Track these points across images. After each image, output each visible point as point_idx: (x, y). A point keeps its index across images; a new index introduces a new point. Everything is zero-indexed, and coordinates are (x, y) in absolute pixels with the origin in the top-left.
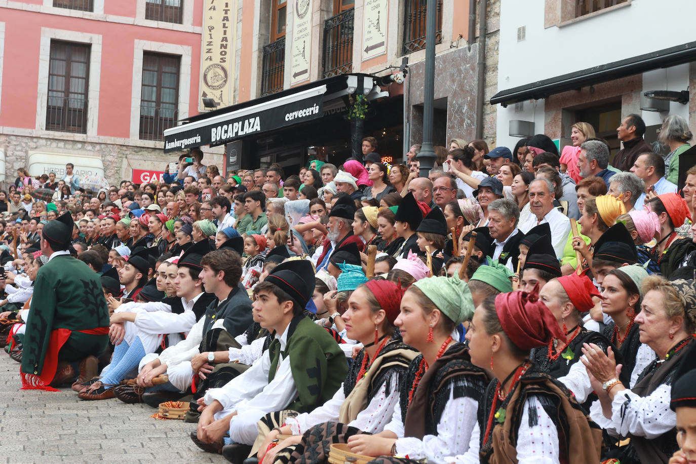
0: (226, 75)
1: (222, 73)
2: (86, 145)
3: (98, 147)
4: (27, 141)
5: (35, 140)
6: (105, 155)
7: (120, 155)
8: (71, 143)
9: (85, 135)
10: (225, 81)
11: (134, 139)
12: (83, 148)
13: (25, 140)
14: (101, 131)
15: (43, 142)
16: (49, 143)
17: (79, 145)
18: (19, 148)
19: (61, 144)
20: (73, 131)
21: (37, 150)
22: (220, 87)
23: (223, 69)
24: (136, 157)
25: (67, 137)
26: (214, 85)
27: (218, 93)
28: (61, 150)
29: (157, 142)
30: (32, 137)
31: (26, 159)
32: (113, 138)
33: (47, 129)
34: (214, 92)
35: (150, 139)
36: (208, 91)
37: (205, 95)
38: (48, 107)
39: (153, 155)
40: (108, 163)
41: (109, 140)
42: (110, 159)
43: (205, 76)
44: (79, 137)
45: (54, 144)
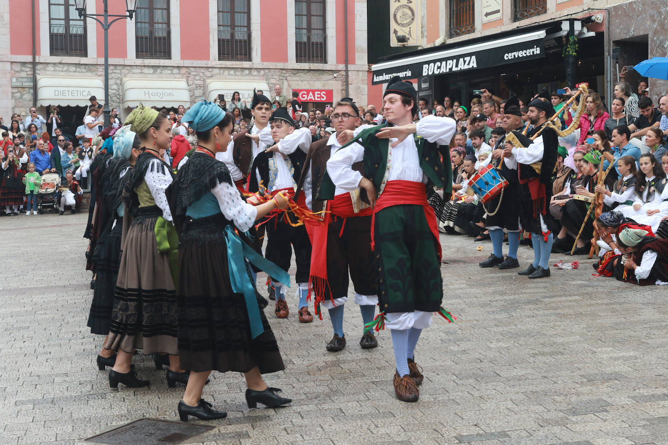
0: (413, 14)
1: (409, 13)
2: (252, 71)
3: (262, 72)
4: (204, 71)
5: (210, 70)
6: (269, 79)
7: (281, 78)
8: (240, 70)
9: (251, 62)
10: (413, 19)
11: (292, 62)
12: (250, 74)
13: (202, 70)
14: (264, 58)
15: (217, 71)
16: (222, 71)
17: (247, 72)
18: (198, 78)
19: (232, 72)
20: (241, 60)
21: (213, 78)
22: (409, 24)
23: (410, 9)
24: (294, 78)
25: (237, 65)
26: (403, 23)
27: (407, 29)
28: (232, 77)
29: (311, 64)
30: (208, 68)
31: (204, 87)
32: (274, 63)
33: (219, 59)
34: (404, 29)
35: (305, 62)
36: (398, 28)
37: (395, 32)
38: (219, 40)
39: (308, 76)
40: (272, 85)
41: (271, 65)
42: (273, 82)
43: (395, 16)
44: (246, 64)
45: (226, 72)
